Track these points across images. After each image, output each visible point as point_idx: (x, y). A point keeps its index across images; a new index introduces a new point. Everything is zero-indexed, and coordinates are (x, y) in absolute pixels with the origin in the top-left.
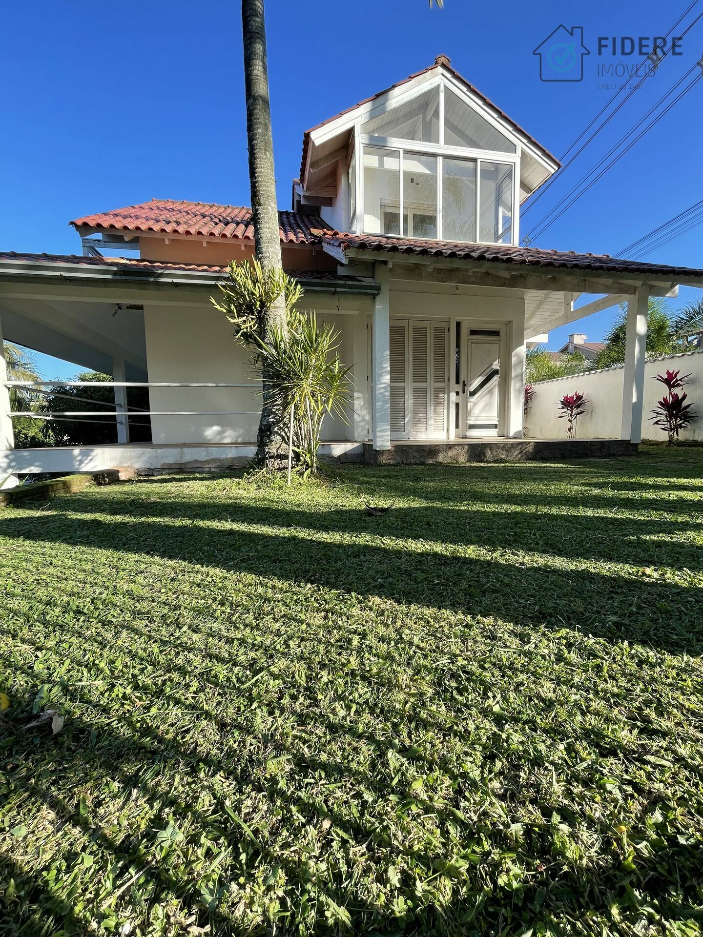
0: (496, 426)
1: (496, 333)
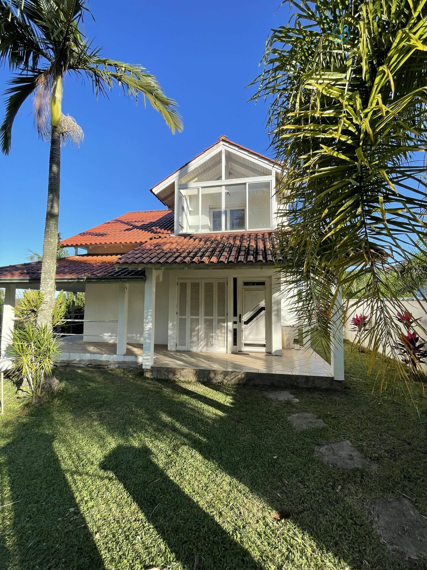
0: (264, 346)
1: (263, 284)
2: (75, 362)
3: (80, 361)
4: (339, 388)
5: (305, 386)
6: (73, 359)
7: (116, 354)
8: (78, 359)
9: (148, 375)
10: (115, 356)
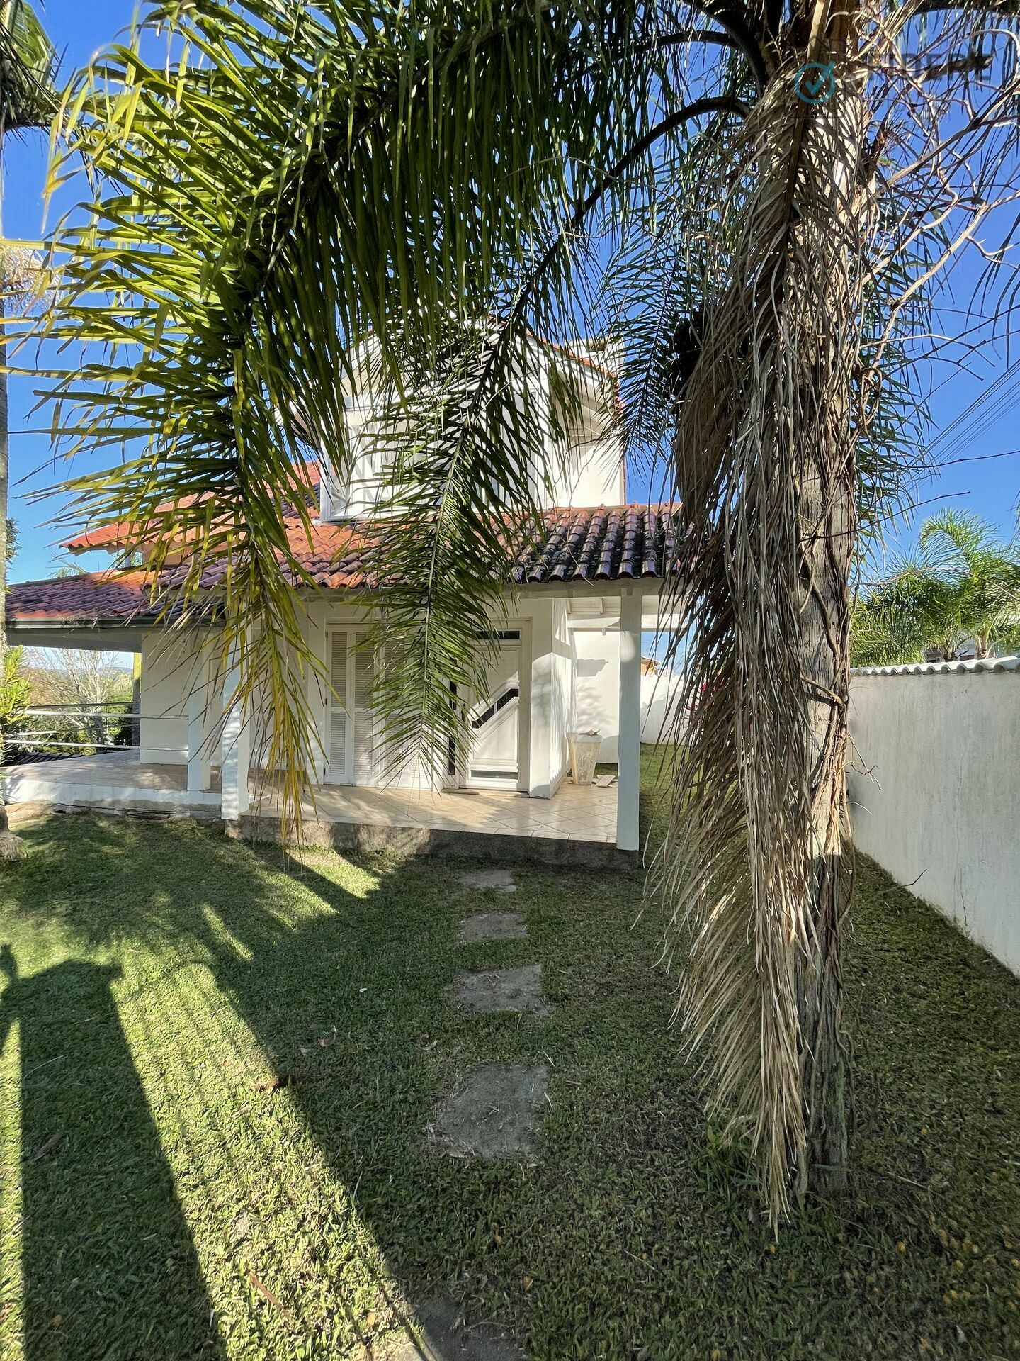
0: (512, 775)
1: (514, 635)
2: (102, 805)
3: (113, 803)
4: (626, 867)
5: (555, 861)
6: (99, 799)
7: (186, 789)
8: (109, 800)
9: (233, 833)
10: (183, 793)
